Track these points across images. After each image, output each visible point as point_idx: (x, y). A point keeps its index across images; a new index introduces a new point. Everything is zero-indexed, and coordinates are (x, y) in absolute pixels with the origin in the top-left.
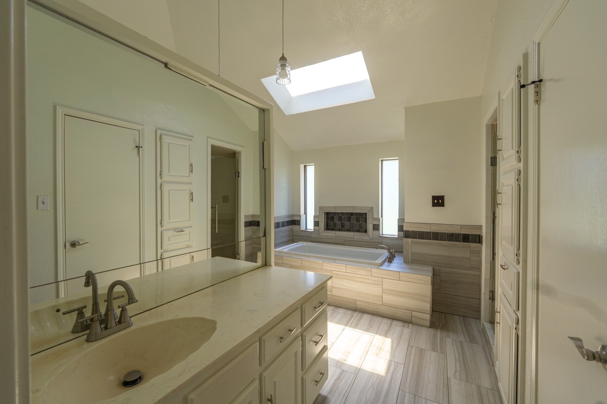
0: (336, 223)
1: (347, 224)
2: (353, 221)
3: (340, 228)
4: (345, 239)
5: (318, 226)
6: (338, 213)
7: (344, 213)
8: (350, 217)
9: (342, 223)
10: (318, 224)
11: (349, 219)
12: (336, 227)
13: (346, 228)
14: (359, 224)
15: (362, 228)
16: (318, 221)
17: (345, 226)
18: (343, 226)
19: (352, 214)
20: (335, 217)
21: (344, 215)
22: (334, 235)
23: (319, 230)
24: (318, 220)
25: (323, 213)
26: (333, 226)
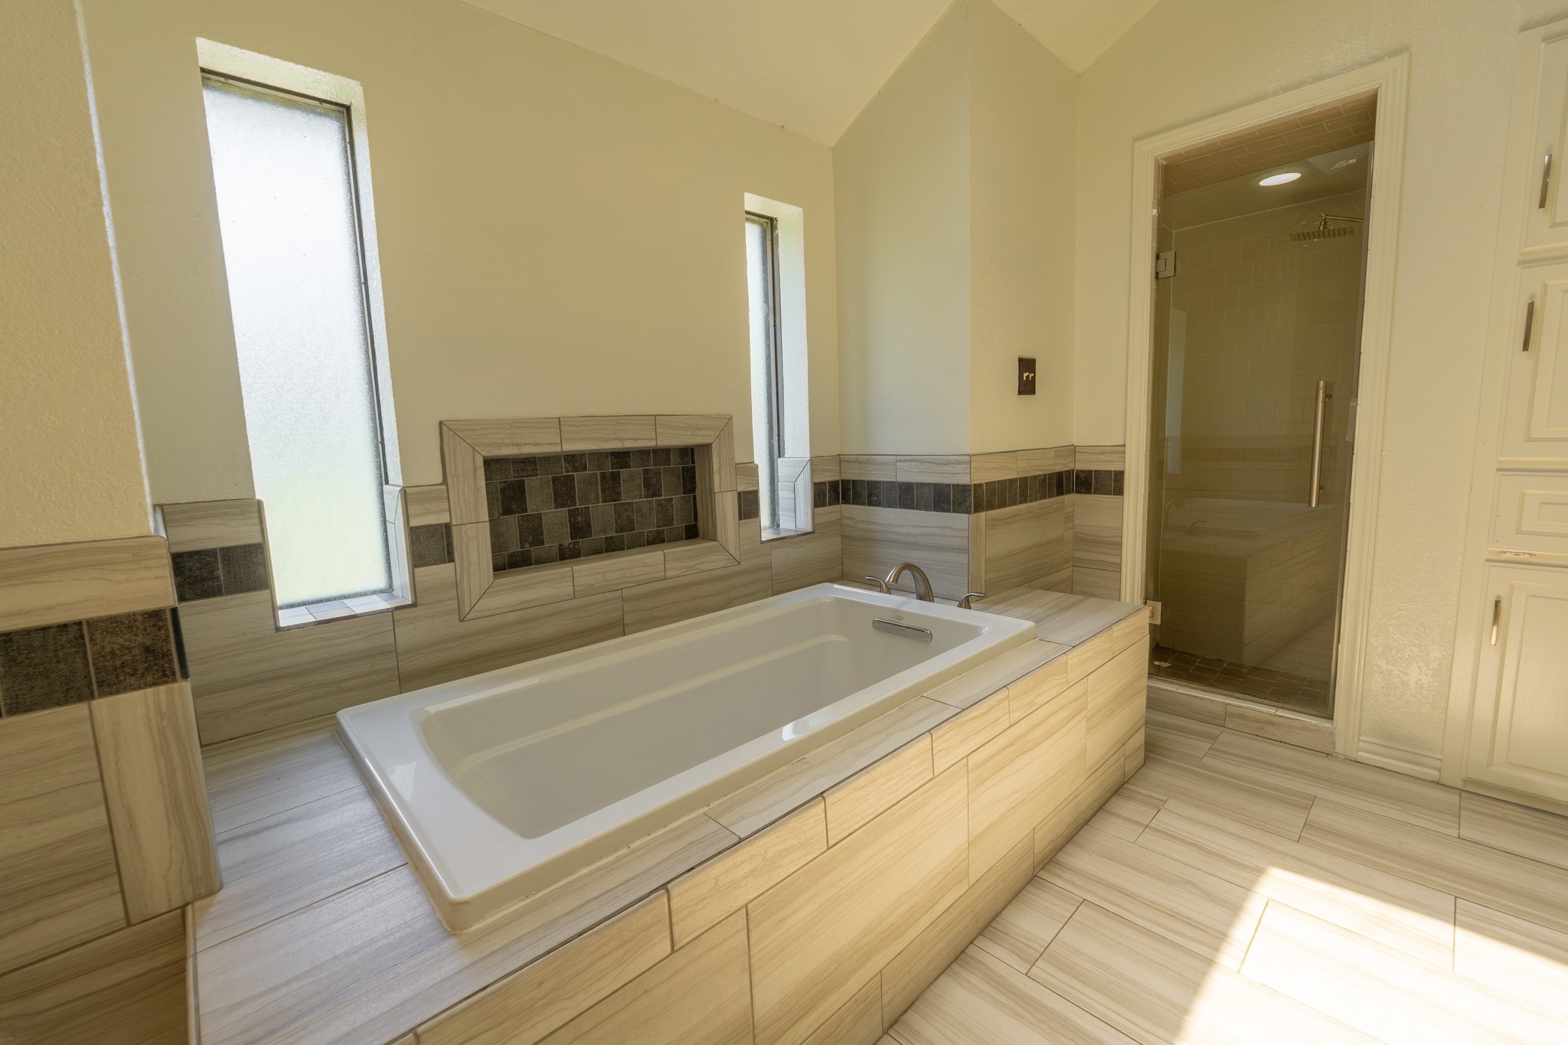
0: (539, 517)
1: (601, 512)
2: (632, 492)
3: (566, 544)
4: (627, 593)
5: (452, 560)
6: (549, 460)
7: (582, 455)
8: (615, 477)
9: (572, 514)
10: (450, 545)
11: (611, 487)
12: (542, 543)
13: (598, 537)
14: (659, 504)
15: (670, 522)
16: (448, 527)
17: (595, 528)
18: (580, 529)
19: (621, 457)
20: (532, 483)
21: (585, 468)
22: (566, 588)
23: (457, 585)
24: (444, 519)
25: (480, 463)
26: (523, 540)
